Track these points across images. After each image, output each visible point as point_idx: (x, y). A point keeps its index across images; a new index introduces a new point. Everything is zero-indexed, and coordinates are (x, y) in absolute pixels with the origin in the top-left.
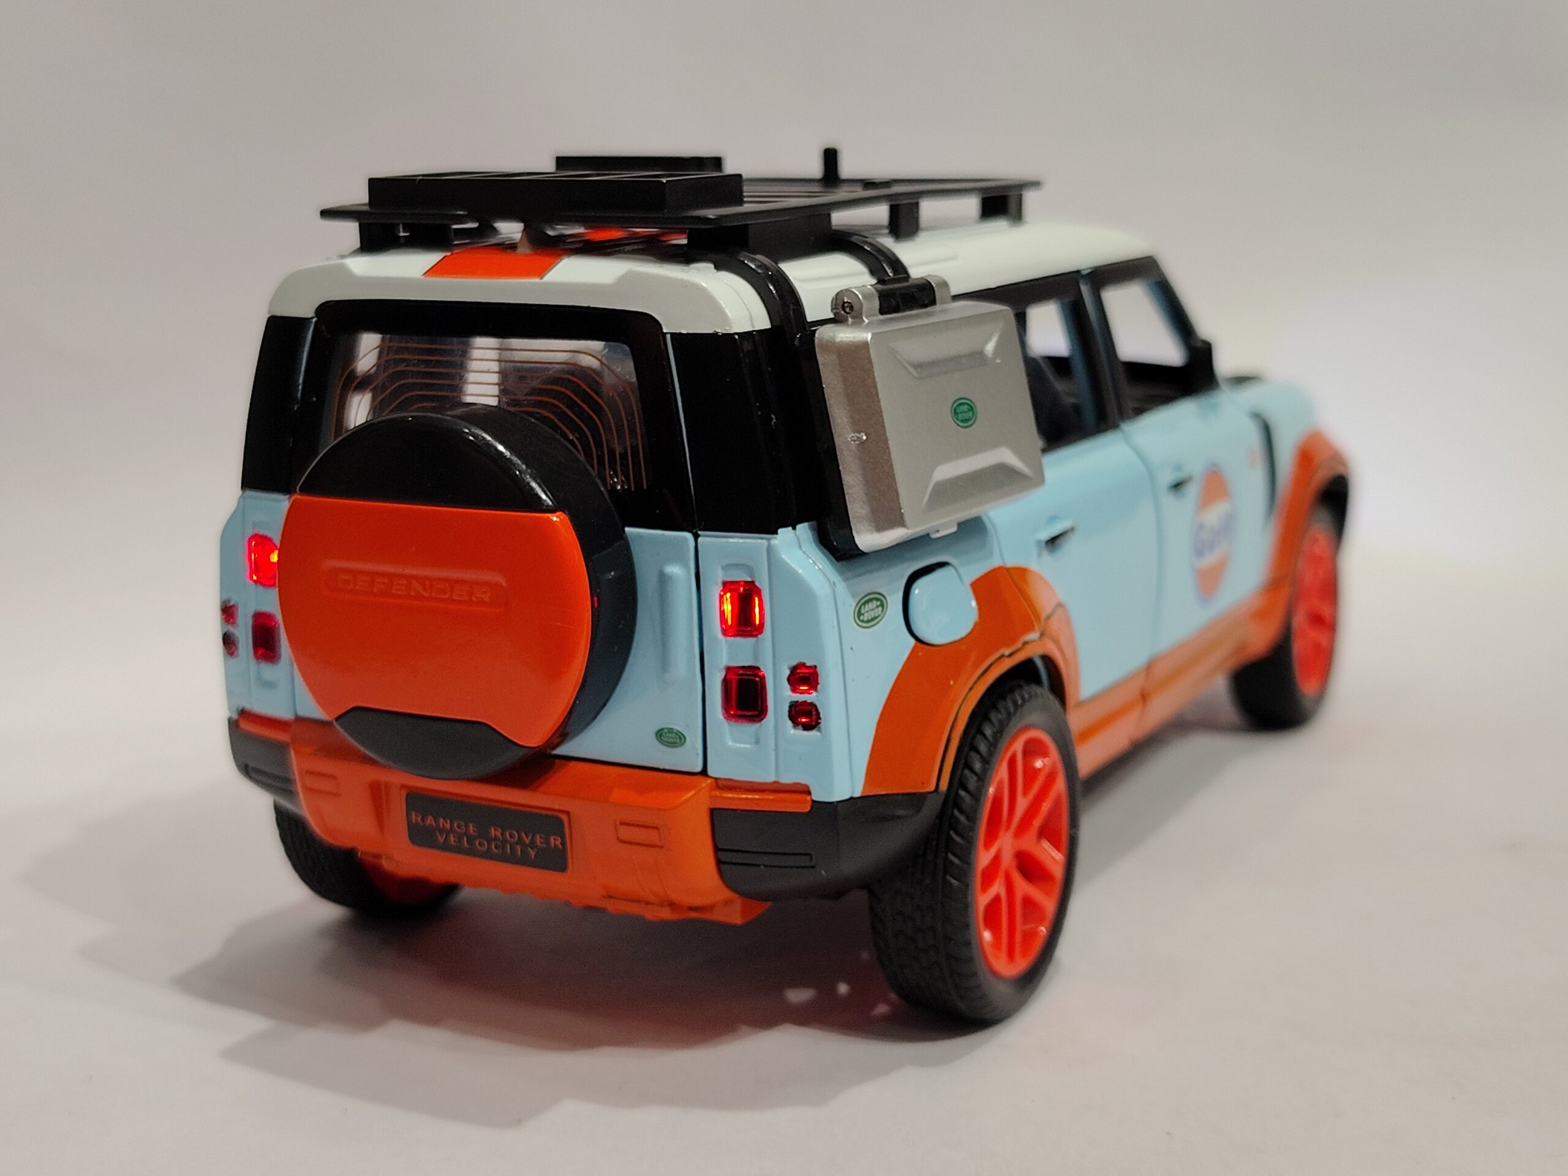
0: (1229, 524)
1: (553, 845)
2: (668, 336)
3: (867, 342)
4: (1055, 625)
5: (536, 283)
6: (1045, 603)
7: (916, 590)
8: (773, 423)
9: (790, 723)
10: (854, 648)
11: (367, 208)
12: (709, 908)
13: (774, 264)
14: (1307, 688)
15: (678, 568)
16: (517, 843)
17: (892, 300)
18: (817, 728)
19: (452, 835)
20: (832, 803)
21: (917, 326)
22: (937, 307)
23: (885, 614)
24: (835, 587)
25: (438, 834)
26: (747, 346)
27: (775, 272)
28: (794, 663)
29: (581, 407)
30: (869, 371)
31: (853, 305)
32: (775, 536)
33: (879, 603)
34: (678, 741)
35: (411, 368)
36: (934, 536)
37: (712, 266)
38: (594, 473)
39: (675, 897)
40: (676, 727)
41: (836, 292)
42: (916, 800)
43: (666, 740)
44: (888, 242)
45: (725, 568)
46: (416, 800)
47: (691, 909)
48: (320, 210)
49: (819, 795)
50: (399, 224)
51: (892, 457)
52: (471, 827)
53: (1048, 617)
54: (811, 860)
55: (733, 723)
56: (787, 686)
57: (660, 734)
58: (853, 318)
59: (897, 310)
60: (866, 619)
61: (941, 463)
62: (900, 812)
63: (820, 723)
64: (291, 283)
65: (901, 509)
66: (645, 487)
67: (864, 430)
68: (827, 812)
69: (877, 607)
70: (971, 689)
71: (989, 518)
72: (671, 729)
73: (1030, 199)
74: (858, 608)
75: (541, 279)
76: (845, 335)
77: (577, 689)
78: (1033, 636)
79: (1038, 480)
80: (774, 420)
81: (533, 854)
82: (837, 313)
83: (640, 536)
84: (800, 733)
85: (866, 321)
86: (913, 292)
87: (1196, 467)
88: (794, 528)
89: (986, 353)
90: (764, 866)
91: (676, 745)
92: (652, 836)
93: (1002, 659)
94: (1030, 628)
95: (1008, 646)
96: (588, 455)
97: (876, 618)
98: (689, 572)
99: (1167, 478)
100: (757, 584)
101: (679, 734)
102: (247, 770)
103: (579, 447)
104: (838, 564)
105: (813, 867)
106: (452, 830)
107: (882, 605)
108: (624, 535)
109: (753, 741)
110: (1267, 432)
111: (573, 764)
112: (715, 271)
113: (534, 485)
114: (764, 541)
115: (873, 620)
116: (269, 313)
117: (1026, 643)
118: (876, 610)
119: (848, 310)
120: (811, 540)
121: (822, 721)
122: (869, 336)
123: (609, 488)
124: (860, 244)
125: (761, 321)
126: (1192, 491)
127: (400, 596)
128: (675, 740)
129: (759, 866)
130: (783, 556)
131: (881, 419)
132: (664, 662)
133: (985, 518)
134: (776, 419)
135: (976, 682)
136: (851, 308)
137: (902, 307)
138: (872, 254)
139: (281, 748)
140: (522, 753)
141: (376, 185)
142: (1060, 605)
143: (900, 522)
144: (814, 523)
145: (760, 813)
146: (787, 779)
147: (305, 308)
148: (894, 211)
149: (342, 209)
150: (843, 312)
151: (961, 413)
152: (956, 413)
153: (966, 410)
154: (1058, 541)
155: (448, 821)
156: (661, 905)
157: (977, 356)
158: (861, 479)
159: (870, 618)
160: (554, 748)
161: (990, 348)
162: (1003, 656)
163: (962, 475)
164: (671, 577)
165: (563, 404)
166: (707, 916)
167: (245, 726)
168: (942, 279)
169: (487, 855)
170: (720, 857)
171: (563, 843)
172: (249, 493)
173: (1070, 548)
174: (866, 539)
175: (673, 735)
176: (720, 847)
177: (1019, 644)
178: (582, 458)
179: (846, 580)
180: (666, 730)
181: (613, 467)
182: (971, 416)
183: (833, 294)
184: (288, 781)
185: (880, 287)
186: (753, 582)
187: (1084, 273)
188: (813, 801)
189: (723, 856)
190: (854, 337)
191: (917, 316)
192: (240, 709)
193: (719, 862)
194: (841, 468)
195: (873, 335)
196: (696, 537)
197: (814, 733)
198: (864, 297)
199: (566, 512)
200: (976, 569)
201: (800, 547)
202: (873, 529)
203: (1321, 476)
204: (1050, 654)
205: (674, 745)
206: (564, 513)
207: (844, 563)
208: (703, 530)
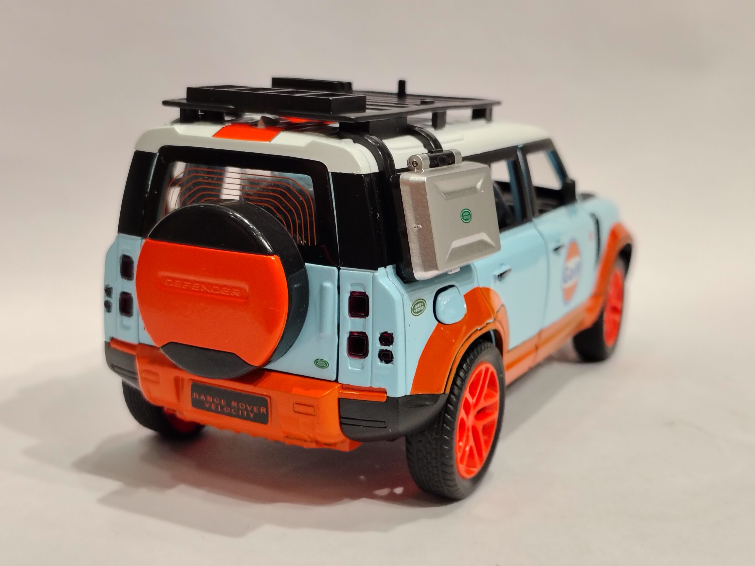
0: (578, 268)
1: (262, 412)
2: (330, 174)
3: (424, 182)
4: (500, 315)
5: (268, 144)
6: (496, 305)
7: (440, 298)
8: (378, 217)
9: (379, 360)
10: (410, 325)
11: (185, 102)
12: (335, 444)
13: (381, 141)
14: (608, 344)
15: (329, 284)
16: (245, 410)
17: (435, 161)
18: (391, 363)
19: (213, 405)
20: (397, 398)
21: (447, 174)
22: (456, 165)
23: (425, 309)
24: (403, 296)
25: (206, 403)
26: (367, 180)
27: (381, 144)
28: (383, 331)
29: (286, 204)
30: (424, 195)
31: (418, 162)
32: (377, 271)
33: (422, 304)
34: (325, 365)
35: (205, 181)
36: (449, 273)
37: (351, 141)
38: (291, 236)
39: (319, 439)
40: (324, 359)
41: (410, 156)
42: (434, 398)
43: (319, 364)
44: (431, 131)
45: (352, 285)
46: (196, 387)
47: (326, 444)
48: (163, 100)
49: (391, 394)
50: (199, 110)
51: (433, 237)
52: (223, 401)
53: (497, 312)
54: (385, 424)
55: (351, 358)
56: (378, 342)
57: (316, 362)
58: (417, 169)
59: (437, 166)
60: (416, 311)
61: (455, 239)
62: (428, 403)
63: (392, 360)
64: (147, 136)
65: (436, 261)
66: (316, 244)
67: (421, 223)
68: (393, 402)
69: (422, 306)
70: (462, 345)
71: (474, 265)
72: (322, 359)
73: (496, 110)
74: (413, 306)
75: (270, 142)
76: (413, 177)
77: (280, 339)
78: (491, 320)
79: (498, 248)
80: (379, 216)
81: (252, 416)
82: (410, 166)
83: (312, 267)
84: (383, 364)
85: (424, 171)
86: (445, 157)
87: (565, 241)
88: (385, 268)
89: (477, 187)
90: (363, 426)
91: (324, 367)
92: (310, 410)
93: (477, 331)
94: (489, 317)
95: (479, 324)
96: (289, 227)
97: (421, 311)
98: (335, 286)
99: (553, 246)
100: (367, 293)
101: (326, 362)
102: (113, 367)
103: (285, 223)
104: (405, 285)
105: (386, 427)
106: (213, 402)
107: (424, 305)
108: (305, 267)
109: (361, 367)
110: (597, 223)
111: (273, 374)
112: (353, 143)
113: (263, 241)
114: (372, 273)
115: (420, 312)
116: (135, 149)
117: (487, 324)
118: (421, 307)
119: (415, 165)
120: (393, 273)
121: (394, 359)
122: (425, 179)
123: (298, 244)
124: (420, 132)
125: (375, 169)
126: (563, 252)
127: (195, 291)
128: (323, 365)
129: (360, 426)
130: (380, 281)
131: (429, 218)
132: (320, 328)
133: (472, 266)
134: (379, 215)
135: (464, 342)
136: (417, 164)
137: (439, 164)
138: (425, 137)
139: (132, 358)
140: (251, 369)
141: (190, 91)
142: (503, 306)
143: (435, 267)
144: (395, 265)
145: (361, 401)
146: (376, 385)
147: (153, 148)
148: (435, 116)
149: (172, 101)
150: (412, 166)
151: (465, 216)
152: (463, 216)
153: (467, 215)
154: (503, 276)
155: (212, 398)
156: (312, 442)
157: (473, 190)
158: (418, 246)
159: (418, 311)
160: (265, 366)
161: (479, 185)
162: (477, 330)
163: (464, 245)
164: (326, 288)
165: (278, 202)
166: (333, 448)
167: (114, 346)
168: (458, 150)
169: (230, 415)
170: (341, 421)
171: (267, 411)
172: (122, 235)
173: (508, 278)
174: (419, 274)
175: (323, 363)
176: (342, 416)
177: (484, 324)
178: (286, 228)
179: (408, 292)
180: (319, 360)
181: (301, 235)
182: (469, 217)
183: (408, 157)
184: (135, 373)
185: (430, 154)
186: (365, 292)
187: (520, 147)
188: (387, 397)
189: (343, 421)
190: (418, 179)
191: (446, 169)
192: (111, 337)
193: (341, 423)
194: (409, 240)
195: (427, 178)
196: (339, 269)
197: (390, 365)
198: (423, 160)
199: (278, 255)
200: (466, 289)
201: (388, 277)
202: (423, 270)
203: (621, 245)
204: (497, 328)
205: (323, 367)
206: (278, 256)
207: (407, 284)
208: (342, 266)
